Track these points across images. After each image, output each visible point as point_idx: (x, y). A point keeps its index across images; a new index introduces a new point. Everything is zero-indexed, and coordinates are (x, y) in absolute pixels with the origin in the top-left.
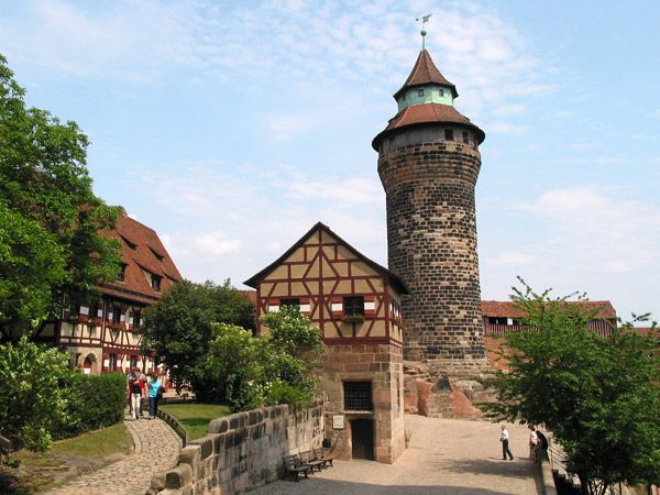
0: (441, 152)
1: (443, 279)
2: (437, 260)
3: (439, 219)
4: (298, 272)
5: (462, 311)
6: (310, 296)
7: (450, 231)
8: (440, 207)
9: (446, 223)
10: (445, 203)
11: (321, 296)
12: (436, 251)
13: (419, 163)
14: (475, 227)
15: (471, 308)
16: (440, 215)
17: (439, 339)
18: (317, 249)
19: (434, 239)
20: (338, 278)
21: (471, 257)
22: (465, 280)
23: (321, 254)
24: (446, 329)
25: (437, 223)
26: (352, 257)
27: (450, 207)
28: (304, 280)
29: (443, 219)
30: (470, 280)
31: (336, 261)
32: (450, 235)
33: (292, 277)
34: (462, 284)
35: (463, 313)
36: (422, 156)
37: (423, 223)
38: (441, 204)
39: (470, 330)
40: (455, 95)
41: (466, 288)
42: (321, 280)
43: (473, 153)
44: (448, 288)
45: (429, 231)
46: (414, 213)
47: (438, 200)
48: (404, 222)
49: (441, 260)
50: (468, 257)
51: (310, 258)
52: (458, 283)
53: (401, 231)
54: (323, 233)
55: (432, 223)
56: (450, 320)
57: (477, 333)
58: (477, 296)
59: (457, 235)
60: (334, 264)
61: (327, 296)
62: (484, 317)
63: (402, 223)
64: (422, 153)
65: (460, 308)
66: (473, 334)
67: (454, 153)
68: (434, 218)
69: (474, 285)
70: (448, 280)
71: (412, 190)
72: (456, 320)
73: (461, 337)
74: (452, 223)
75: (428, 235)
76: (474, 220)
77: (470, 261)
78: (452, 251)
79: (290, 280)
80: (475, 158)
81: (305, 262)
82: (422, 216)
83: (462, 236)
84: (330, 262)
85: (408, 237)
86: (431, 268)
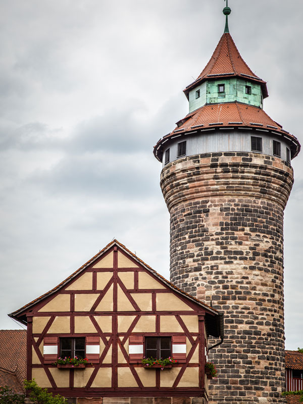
0: (246, 166)
1: (241, 322)
2: (234, 298)
3: (240, 248)
4: (84, 303)
5: (262, 362)
6: (100, 334)
7: (253, 263)
8: (241, 234)
9: (248, 253)
10: (247, 229)
11: (115, 335)
12: (233, 287)
13: (216, 178)
14: (281, 260)
15: (273, 359)
16: (240, 244)
17: (232, 394)
18: (111, 275)
19: (231, 273)
20: (138, 313)
21: (277, 297)
22: (268, 324)
23: (115, 280)
24: (242, 382)
25: (236, 253)
26: (158, 286)
27: (253, 234)
28: (92, 313)
29: (244, 248)
30: (275, 325)
31: (137, 290)
32: (252, 268)
33: (76, 310)
34: (265, 329)
35: (264, 364)
36: (219, 170)
37: (218, 253)
38: (243, 230)
39: (271, 384)
40: (265, 94)
41: (269, 335)
42: (115, 314)
43: (285, 168)
44: (246, 332)
45: (226, 263)
46: (207, 240)
47: (239, 224)
48: (194, 250)
49: (240, 299)
50: (273, 296)
51: (101, 286)
52: (259, 327)
53: (189, 261)
54: (119, 254)
55: (230, 252)
56: (247, 372)
57: (279, 389)
58: (281, 344)
59: (260, 269)
60: (132, 295)
61: (122, 334)
62: (287, 369)
63: (191, 251)
64: (222, 165)
65: (259, 358)
66: (275, 390)
67: (261, 167)
68: (233, 246)
69: (278, 331)
70: (247, 323)
71: (207, 211)
72: (254, 372)
73: (260, 392)
74: (256, 254)
75: (223, 267)
76: (282, 252)
77: (274, 302)
78: (254, 288)
79: (72, 313)
80: (287, 175)
81: (94, 291)
82: (218, 244)
83: (267, 271)
84: (128, 293)
85: (198, 269)
86: (228, 308)
